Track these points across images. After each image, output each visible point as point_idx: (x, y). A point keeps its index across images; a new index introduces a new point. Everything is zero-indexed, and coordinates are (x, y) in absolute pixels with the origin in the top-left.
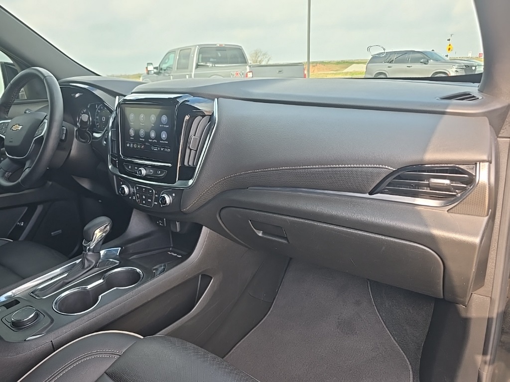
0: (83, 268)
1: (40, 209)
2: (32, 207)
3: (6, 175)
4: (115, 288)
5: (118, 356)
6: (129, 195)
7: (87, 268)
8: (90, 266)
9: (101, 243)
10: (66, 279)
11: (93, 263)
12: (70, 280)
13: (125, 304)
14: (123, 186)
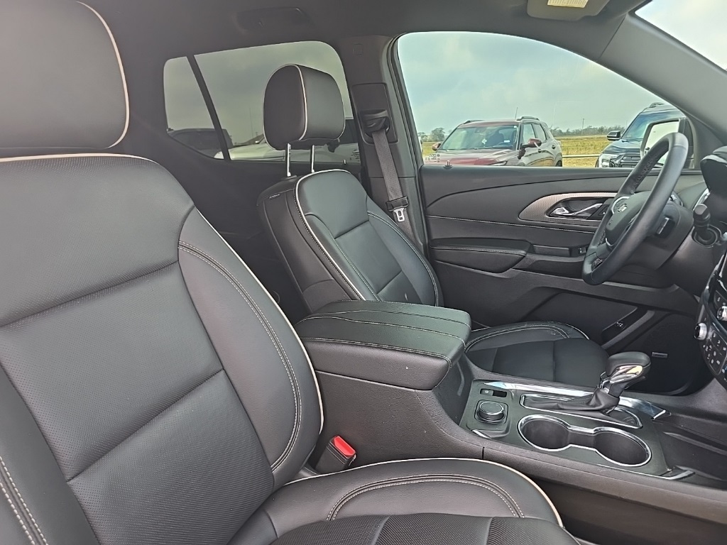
0: (588, 404)
1: (648, 315)
2: (642, 309)
3: (596, 262)
4: (594, 450)
5: (518, 516)
6: (704, 341)
7: (592, 406)
8: (595, 406)
9: (623, 386)
10: (562, 404)
11: (601, 404)
12: (565, 407)
13: (583, 474)
14: (701, 325)
